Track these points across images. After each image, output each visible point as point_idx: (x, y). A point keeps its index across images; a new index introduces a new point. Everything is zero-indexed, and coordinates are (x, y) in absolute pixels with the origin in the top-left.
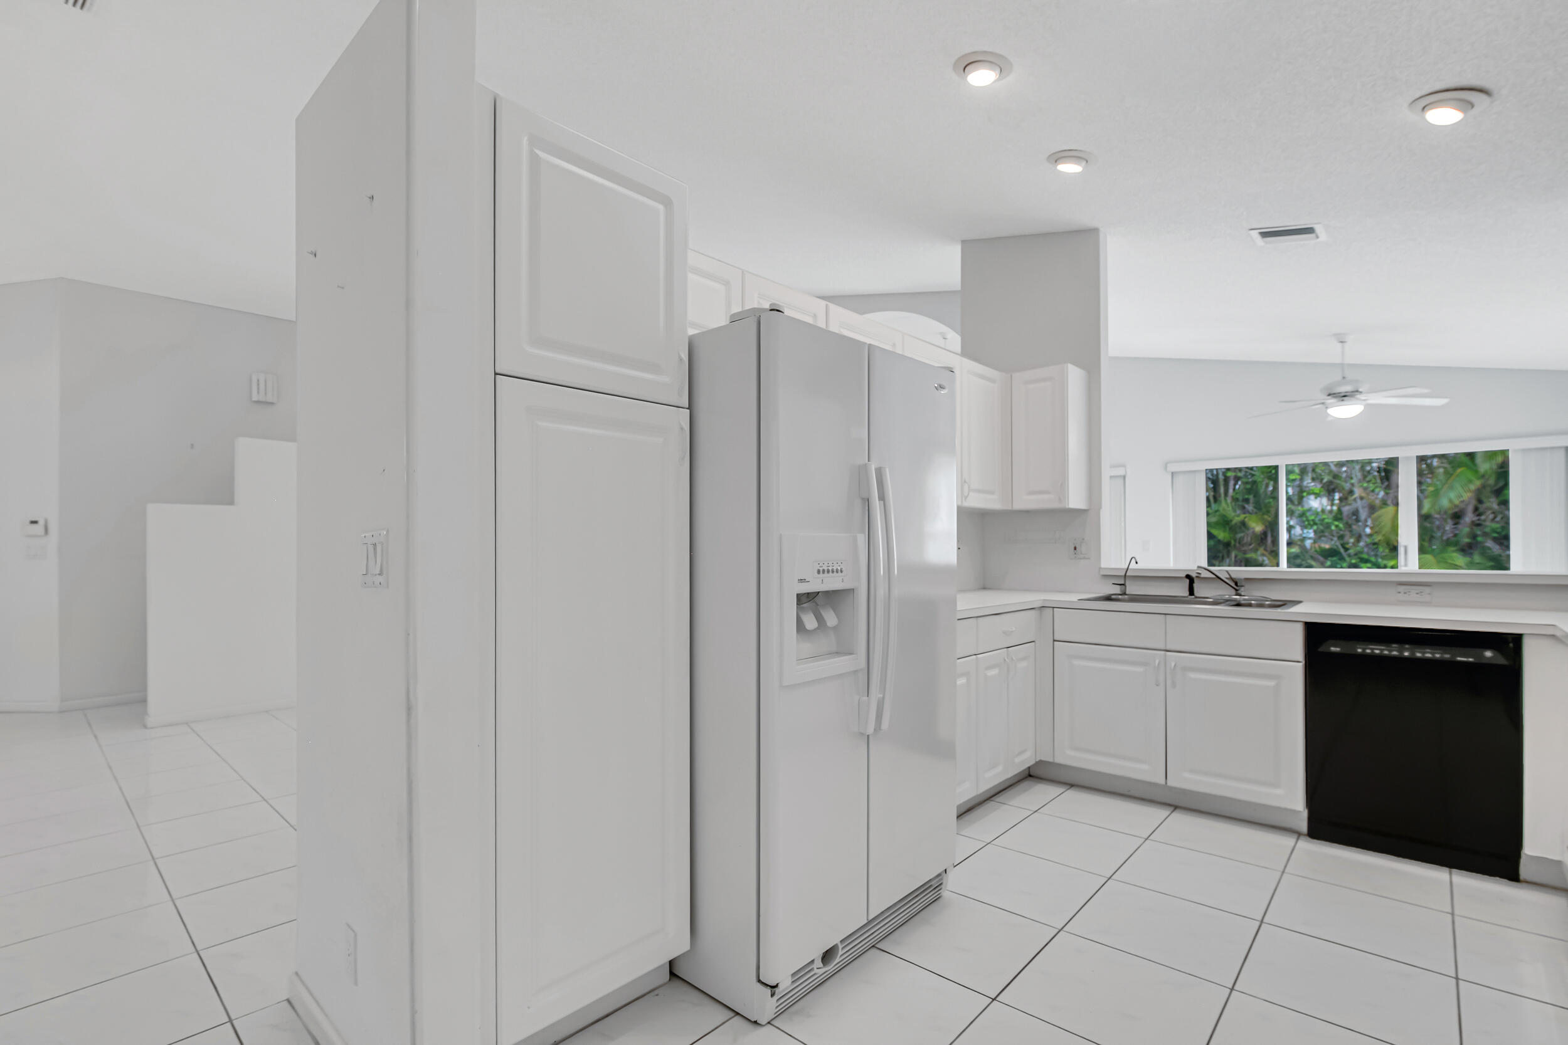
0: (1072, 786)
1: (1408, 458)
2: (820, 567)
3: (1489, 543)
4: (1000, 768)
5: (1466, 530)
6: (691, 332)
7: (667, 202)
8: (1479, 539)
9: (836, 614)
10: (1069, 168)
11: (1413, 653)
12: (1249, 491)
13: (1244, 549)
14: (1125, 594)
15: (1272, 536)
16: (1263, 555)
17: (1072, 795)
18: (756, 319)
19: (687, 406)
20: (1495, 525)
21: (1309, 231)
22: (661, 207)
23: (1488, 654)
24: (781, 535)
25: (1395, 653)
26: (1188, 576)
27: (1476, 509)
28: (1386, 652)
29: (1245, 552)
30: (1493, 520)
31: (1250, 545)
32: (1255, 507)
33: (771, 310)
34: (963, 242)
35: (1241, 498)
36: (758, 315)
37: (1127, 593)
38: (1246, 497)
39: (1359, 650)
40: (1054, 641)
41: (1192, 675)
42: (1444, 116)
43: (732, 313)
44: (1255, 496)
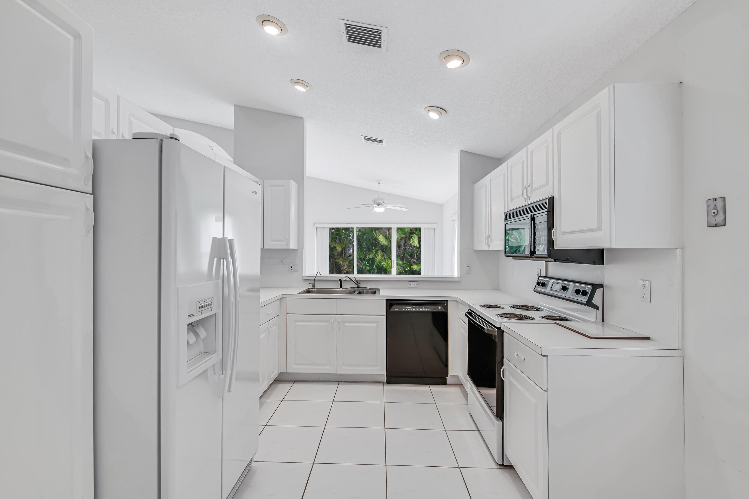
0: (294, 382)
1: (394, 228)
2: (200, 304)
3: (408, 257)
4: (265, 383)
5: (402, 252)
6: (95, 137)
7: (77, 36)
8: (405, 255)
9: (204, 329)
10: (300, 88)
11: (419, 309)
12: (337, 234)
13: (335, 258)
14: (314, 288)
15: (344, 253)
16: (341, 261)
17: (296, 386)
18: (158, 141)
19: (91, 192)
20: (410, 250)
21: (380, 141)
22: (71, 38)
23: (440, 308)
24: (177, 288)
25: (414, 309)
26: (340, 280)
27: (404, 244)
28: (412, 309)
29: (335, 259)
30: (409, 249)
31: (337, 256)
32: (339, 241)
33: (171, 138)
34: (236, 106)
35: (334, 237)
36: (160, 138)
37: (315, 287)
38: (336, 236)
39: (404, 309)
40: (287, 314)
41: (347, 324)
42: (434, 116)
43: (133, 133)
44: (339, 237)
